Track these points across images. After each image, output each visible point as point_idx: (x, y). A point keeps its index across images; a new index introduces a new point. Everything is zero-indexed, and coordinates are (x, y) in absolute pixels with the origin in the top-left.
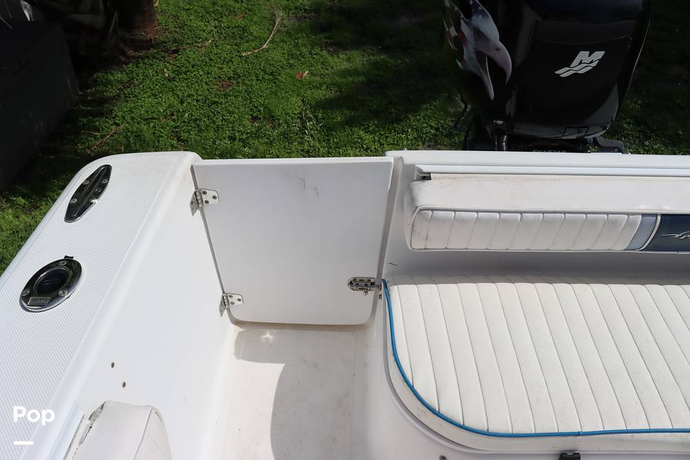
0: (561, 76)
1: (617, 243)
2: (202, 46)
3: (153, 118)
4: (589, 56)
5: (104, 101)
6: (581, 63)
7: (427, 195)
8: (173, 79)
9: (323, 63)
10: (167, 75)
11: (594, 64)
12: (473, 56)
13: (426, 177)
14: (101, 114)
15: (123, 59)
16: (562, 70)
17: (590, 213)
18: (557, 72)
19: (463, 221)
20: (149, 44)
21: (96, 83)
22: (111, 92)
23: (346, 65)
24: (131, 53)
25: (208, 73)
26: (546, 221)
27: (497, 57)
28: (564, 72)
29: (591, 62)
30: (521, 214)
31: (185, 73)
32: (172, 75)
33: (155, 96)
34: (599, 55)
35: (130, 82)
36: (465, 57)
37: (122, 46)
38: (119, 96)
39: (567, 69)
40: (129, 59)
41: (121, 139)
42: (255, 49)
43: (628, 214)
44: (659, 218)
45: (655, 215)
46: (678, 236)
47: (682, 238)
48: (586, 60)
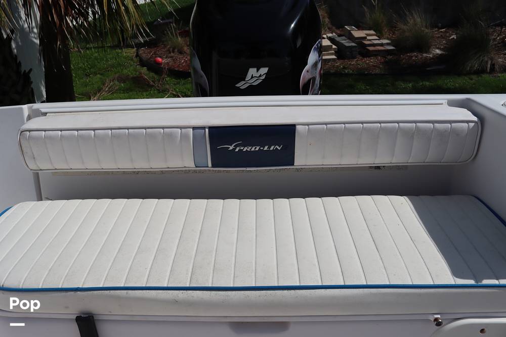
0: (241, 88)
4: (257, 71)
6: (252, 77)
11: (263, 77)
16: (241, 83)
17: (148, 128)
18: (238, 85)
19: (52, 138)
26: (114, 137)
29: (260, 76)
30: (94, 131)
34: (264, 70)
39: (243, 82)
43: (181, 128)
44: (207, 130)
45: (204, 128)
46: (231, 148)
47: (237, 150)
48: (256, 74)
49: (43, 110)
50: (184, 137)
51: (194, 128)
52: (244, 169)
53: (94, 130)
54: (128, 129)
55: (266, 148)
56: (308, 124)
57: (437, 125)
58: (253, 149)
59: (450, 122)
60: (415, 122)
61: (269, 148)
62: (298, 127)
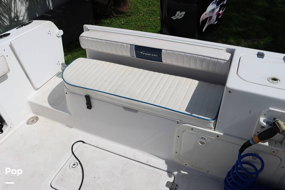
1: (127, 53)
2: (139, 15)
4: (180, 13)
6: (178, 15)
8: (124, 24)
10: (122, 23)
18: (172, 18)
19: (89, 40)
25: (136, 24)
28: (174, 18)
29: (182, 15)
31: (128, 23)
32: (124, 23)
42: (155, 18)
43: (126, 44)
44: (134, 46)
45: (133, 45)
46: (142, 53)
47: (143, 54)
49: (89, 28)
50: (127, 47)
51: (130, 45)
52: (146, 60)
53: (101, 40)
54: (111, 41)
55: (152, 55)
56: (166, 50)
57: (212, 59)
58: (148, 55)
59: (217, 59)
60: (204, 56)
61: (154, 55)
62: (162, 50)
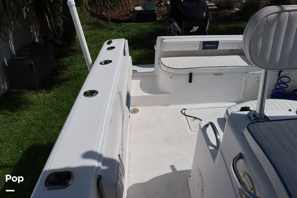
1: (197, 48)
2: (93, 51)
3: (81, 69)
5: (64, 66)
7: (164, 41)
9: (132, 53)
11: (197, 29)
12: (173, 31)
13: (165, 39)
14: (64, 69)
15: (68, 55)
19: (171, 44)
20: (75, 51)
21: (60, 61)
22: (65, 64)
23: (139, 53)
24: (70, 53)
27: (178, 30)
33: (81, 64)
34: (198, 27)
35: (72, 61)
36: (172, 32)
37: (67, 51)
38: (69, 64)
40: (70, 55)
41: (72, 75)
44: (202, 42)
46: (206, 45)
48: (195, 28)
50: (198, 43)
56: (221, 41)
58: (210, 46)
61: (214, 46)
62: (219, 41)
